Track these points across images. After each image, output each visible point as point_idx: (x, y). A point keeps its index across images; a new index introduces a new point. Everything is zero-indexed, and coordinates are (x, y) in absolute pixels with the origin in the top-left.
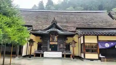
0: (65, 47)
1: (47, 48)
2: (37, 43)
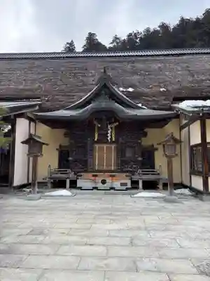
0: (140, 159)
1: (86, 161)
2: (58, 147)
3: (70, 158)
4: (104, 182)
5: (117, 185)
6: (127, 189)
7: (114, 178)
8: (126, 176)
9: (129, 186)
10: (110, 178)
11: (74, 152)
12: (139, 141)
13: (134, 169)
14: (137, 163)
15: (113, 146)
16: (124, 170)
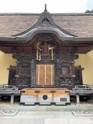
3: (17, 76)
4: (45, 97)
5: (57, 100)
6: (67, 104)
7: (55, 94)
8: (66, 92)
9: (68, 101)
10: (51, 94)
11: (20, 71)
12: (73, 62)
13: (69, 84)
14: (72, 80)
15: (52, 66)
16: (61, 85)
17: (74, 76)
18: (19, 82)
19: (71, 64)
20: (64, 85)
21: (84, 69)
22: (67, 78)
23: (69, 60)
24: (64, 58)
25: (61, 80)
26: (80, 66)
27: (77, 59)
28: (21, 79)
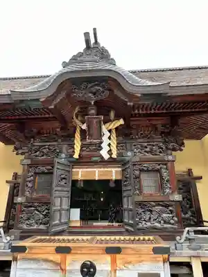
2: (10, 178)
3: (19, 200)
4: (88, 271)
11: (30, 185)
12: (170, 158)
13: (165, 222)
14: (170, 208)
15: (114, 170)
16: (140, 225)
17: (177, 197)
18: (24, 216)
19: (166, 164)
20: (149, 224)
21: (201, 178)
22: (158, 203)
23: (160, 152)
24: (146, 147)
25: (140, 211)
26: (190, 171)
27: (181, 150)
28: (31, 207)
